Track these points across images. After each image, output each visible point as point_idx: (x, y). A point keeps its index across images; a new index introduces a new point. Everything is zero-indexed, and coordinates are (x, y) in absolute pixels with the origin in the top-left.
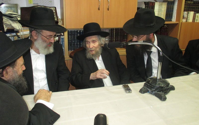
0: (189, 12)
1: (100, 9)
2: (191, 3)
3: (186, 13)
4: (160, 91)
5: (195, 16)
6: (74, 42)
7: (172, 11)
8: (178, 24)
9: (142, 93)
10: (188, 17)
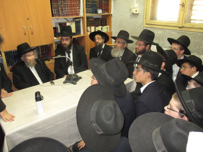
0: (91, 27)
1: (26, 34)
2: (92, 20)
3: (89, 28)
4: (73, 81)
5: (96, 29)
6: (11, 60)
7: (80, 27)
8: (84, 36)
9: (64, 83)
10: (91, 30)
